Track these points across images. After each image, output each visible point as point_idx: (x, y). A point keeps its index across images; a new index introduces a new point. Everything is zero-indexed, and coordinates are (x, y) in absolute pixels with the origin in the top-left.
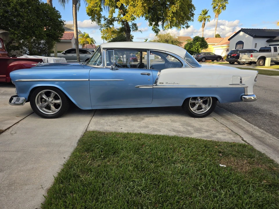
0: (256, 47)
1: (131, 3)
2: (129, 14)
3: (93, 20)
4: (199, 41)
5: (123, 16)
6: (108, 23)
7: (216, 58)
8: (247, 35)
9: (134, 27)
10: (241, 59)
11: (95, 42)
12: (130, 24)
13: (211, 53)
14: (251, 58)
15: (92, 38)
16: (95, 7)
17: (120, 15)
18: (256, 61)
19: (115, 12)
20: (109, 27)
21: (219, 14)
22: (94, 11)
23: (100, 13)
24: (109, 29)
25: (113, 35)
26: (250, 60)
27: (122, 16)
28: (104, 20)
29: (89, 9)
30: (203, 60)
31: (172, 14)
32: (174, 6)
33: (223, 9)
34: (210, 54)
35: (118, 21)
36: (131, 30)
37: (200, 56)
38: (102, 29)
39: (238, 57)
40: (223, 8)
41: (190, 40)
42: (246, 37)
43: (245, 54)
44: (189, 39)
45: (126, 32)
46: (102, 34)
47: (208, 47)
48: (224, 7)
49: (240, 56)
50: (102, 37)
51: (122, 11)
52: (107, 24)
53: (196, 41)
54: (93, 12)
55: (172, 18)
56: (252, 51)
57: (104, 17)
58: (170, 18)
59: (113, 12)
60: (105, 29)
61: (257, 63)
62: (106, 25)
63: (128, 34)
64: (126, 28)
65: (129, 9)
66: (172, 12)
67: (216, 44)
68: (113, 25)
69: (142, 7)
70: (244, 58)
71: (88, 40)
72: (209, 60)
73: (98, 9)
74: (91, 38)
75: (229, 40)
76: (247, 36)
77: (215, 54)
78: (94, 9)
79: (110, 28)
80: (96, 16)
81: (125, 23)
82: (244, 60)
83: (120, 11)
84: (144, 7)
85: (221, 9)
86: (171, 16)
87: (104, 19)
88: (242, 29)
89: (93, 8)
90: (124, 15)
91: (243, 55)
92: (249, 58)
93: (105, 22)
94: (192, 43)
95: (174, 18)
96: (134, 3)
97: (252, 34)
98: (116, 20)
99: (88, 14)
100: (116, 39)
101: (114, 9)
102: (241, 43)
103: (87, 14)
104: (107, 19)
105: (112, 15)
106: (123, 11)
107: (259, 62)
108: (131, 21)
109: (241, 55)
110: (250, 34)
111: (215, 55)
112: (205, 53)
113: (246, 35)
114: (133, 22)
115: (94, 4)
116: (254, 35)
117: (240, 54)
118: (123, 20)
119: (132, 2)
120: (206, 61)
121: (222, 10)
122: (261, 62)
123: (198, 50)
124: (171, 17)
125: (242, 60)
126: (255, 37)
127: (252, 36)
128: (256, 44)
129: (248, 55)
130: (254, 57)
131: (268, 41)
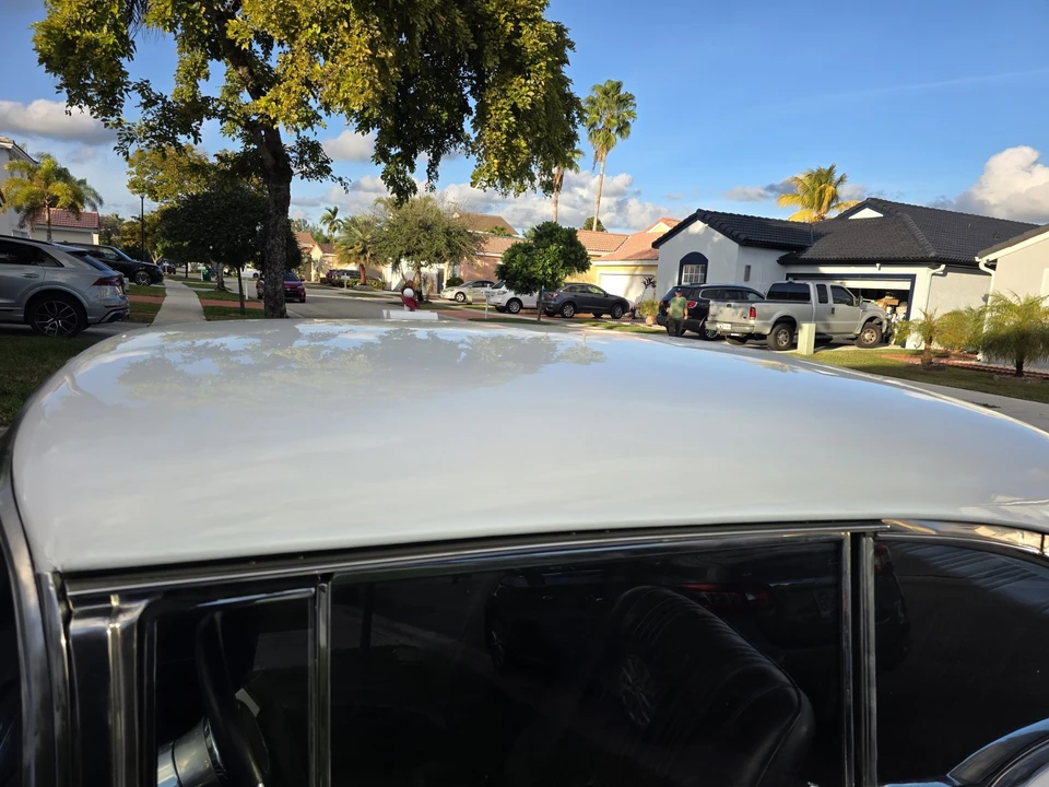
0: (747, 278)
1: (310, 31)
2: (289, 90)
3: (77, 95)
4: (556, 240)
5: (253, 98)
6: (164, 119)
7: (609, 308)
8: (717, 233)
9: (306, 157)
10: (715, 322)
11: (101, 202)
12: (288, 139)
13: (593, 286)
14: (752, 322)
15: (83, 182)
16: (90, 27)
17: (233, 92)
18: (767, 331)
19: (207, 76)
20: (175, 142)
21: (608, 149)
22: (80, 45)
23: (119, 62)
24: (172, 150)
25: (189, 180)
26: (747, 328)
27: (245, 97)
28: (146, 106)
29: (49, 35)
30: (568, 311)
31: (512, 119)
32: (523, 81)
33: (622, 135)
34: (590, 289)
35: (223, 116)
36: (295, 170)
37: (555, 295)
38: (133, 148)
39: (704, 313)
40: (620, 130)
41: (502, 229)
43: (729, 306)
44: (500, 226)
45: (265, 174)
46: (134, 169)
47: (588, 268)
48: (623, 128)
49: (712, 310)
50: (133, 185)
51: (243, 71)
52: (161, 124)
53: (546, 240)
54: (73, 53)
55: (511, 135)
56: (741, 291)
57: (143, 88)
58: (498, 133)
59: (198, 75)
60: (147, 151)
61: (770, 340)
62: (153, 129)
63: (277, 190)
64: (269, 161)
65: (291, 68)
66: (514, 108)
67: (604, 254)
68: (196, 134)
69: (370, 64)
70: (725, 317)
71: (58, 188)
72: (587, 311)
73: (105, 36)
74: (78, 179)
75: (656, 245)
76: (718, 237)
77: (605, 293)
78: (77, 37)
79: (179, 148)
80: (92, 76)
81: (263, 133)
82: (727, 327)
83: (235, 75)
84: (382, 64)
85: (613, 132)
86: (509, 125)
87: (143, 96)
88: (699, 210)
89: (72, 30)
90: (257, 93)
91: (722, 308)
92: (743, 321)
93: (150, 117)
94: (530, 248)
95: (518, 137)
96: (325, 36)
97: (738, 232)
98: (215, 114)
99: (45, 59)
100: (204, 202)
101: (204, 62)
102: (696, 259)
103: (41, 62)
104: (164, 101)
105: (196, 86)
106: (251, 72)
107: (777, 334)
108: (297, 130)
109: (715, 307)
110: (730, 230)
111: (607, 295)
112: (572, 287)
113: (713, 235)
114: (308, 134)
115: (79, 7)
116: (742, 237)
117: (711, 302)
118: (255, 118)
119: (317, 28)
120: (576, 315)
121: (618, 136)
122: (781, 337)
123: (554, 275)
124: (507, 133)
125: (718, 325)
126: (746, 243)
127: (735, 239)
128: (748, 267)
129: (740, 311)
130: (760, 319)
131: (782, 262)
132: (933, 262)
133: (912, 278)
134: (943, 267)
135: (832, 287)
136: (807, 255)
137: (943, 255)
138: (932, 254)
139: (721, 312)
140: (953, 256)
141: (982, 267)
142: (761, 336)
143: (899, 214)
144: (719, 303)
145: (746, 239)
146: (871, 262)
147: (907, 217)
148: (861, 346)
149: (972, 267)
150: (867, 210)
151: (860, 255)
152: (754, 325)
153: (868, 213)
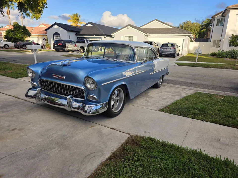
0: (70, 38)
8: (61, 28)
10: (67, 48)
14: (76, 47)
18: (79, 49)
30: (24, 47)
37: (20, 43)
39: (64, 46)
42: (61, 30)
43: (70, 44)
56: (70, 41)
61: (80, 51)
75: (45, 30)
82: (71, 49)
88: (55, 23)
92: (74, 47)
107: (81, 50)
110: (64, 27)
117: (66, 44)
123: (22, 38)
125: (69, 48)
127: (66, 29)
128: (70, 36)
129: (73, 45)
130: (78, 47)
131: (76, 35)
132: (104, 35)
133: (101, 38)
134: (106, 36)
135: (89, 40)
136: (80, 34)
137: (105, 34)
138: (104, 34)
139: (69, 46)
140: (107, 34)
141: (112, 36)
142: (78, 50)
143: (95, 25)
144: (68, 44)
145: (68, 30)
146: (93, 35)
147: (97, 26)
148: (95, 51)
149: (111, 36)
150: (89, 24)
151: (91, 34)
152: (76, 48)
153: (89, 25)
